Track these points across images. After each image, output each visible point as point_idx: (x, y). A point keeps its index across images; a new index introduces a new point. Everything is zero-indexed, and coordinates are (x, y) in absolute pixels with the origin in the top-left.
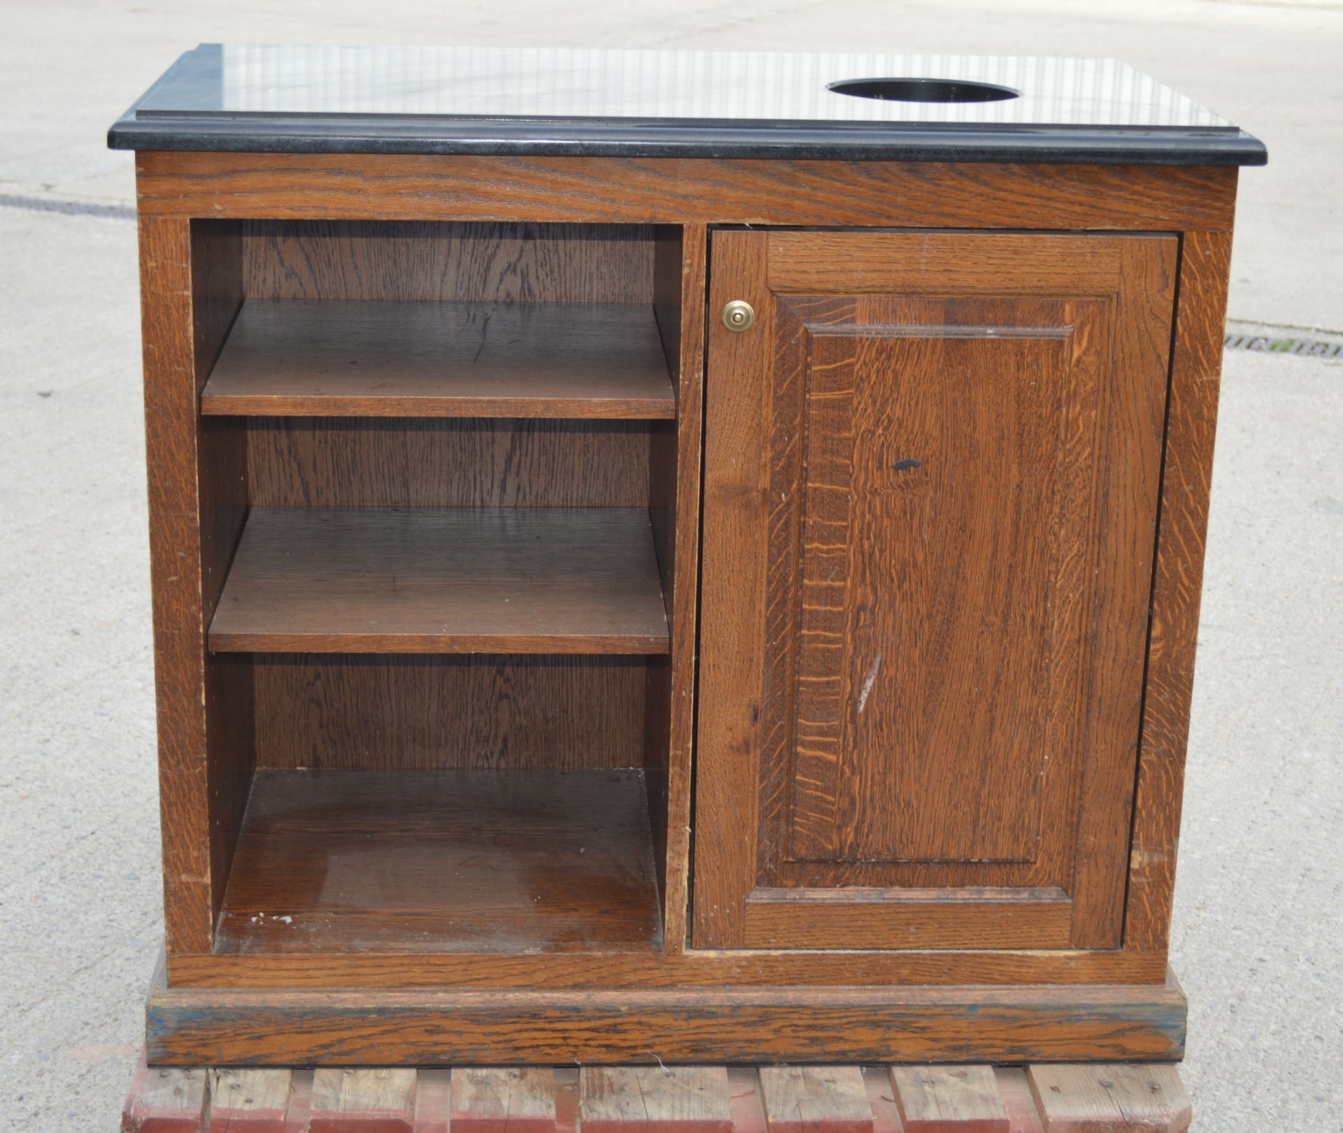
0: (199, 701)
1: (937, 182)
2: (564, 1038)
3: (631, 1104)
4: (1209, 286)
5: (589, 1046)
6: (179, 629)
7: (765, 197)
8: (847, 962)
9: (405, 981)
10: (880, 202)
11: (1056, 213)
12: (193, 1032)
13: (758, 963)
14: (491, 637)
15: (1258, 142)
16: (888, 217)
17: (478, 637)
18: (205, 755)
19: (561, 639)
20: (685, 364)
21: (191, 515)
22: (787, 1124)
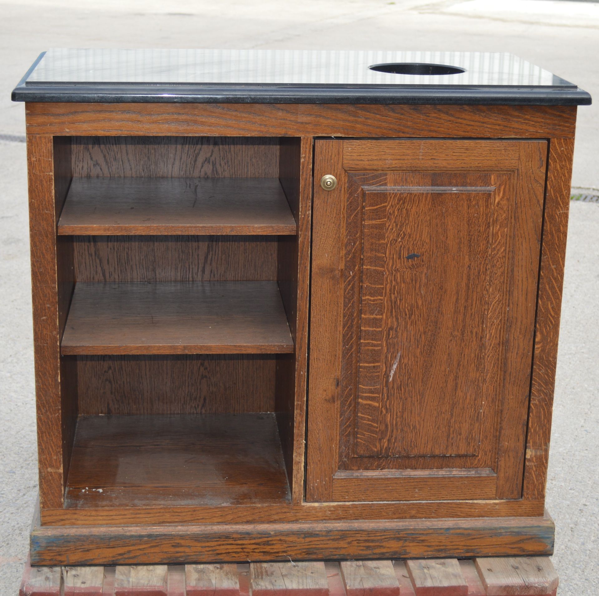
0: (57, 380)
1: (428, 115)
2: (242, 548)
3: (277, 581)
4: (563, 166)
5: (255, 552)
6: (47, 343)
7: (342, 123)
8: (384, 508)
9: (161, 520)
10: (399, 125)
11: (487, 129)
12: (54, 548)
13: (339, 509)
14: (204, 346)
15: (587, 93)
16: (403, 132)
17: (197, 346)
18: (60, 407)
19: (239, 346)
20: (302, 207)
21: (53, 285)
22: (357, 589)
